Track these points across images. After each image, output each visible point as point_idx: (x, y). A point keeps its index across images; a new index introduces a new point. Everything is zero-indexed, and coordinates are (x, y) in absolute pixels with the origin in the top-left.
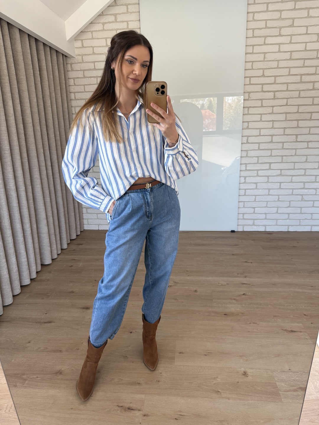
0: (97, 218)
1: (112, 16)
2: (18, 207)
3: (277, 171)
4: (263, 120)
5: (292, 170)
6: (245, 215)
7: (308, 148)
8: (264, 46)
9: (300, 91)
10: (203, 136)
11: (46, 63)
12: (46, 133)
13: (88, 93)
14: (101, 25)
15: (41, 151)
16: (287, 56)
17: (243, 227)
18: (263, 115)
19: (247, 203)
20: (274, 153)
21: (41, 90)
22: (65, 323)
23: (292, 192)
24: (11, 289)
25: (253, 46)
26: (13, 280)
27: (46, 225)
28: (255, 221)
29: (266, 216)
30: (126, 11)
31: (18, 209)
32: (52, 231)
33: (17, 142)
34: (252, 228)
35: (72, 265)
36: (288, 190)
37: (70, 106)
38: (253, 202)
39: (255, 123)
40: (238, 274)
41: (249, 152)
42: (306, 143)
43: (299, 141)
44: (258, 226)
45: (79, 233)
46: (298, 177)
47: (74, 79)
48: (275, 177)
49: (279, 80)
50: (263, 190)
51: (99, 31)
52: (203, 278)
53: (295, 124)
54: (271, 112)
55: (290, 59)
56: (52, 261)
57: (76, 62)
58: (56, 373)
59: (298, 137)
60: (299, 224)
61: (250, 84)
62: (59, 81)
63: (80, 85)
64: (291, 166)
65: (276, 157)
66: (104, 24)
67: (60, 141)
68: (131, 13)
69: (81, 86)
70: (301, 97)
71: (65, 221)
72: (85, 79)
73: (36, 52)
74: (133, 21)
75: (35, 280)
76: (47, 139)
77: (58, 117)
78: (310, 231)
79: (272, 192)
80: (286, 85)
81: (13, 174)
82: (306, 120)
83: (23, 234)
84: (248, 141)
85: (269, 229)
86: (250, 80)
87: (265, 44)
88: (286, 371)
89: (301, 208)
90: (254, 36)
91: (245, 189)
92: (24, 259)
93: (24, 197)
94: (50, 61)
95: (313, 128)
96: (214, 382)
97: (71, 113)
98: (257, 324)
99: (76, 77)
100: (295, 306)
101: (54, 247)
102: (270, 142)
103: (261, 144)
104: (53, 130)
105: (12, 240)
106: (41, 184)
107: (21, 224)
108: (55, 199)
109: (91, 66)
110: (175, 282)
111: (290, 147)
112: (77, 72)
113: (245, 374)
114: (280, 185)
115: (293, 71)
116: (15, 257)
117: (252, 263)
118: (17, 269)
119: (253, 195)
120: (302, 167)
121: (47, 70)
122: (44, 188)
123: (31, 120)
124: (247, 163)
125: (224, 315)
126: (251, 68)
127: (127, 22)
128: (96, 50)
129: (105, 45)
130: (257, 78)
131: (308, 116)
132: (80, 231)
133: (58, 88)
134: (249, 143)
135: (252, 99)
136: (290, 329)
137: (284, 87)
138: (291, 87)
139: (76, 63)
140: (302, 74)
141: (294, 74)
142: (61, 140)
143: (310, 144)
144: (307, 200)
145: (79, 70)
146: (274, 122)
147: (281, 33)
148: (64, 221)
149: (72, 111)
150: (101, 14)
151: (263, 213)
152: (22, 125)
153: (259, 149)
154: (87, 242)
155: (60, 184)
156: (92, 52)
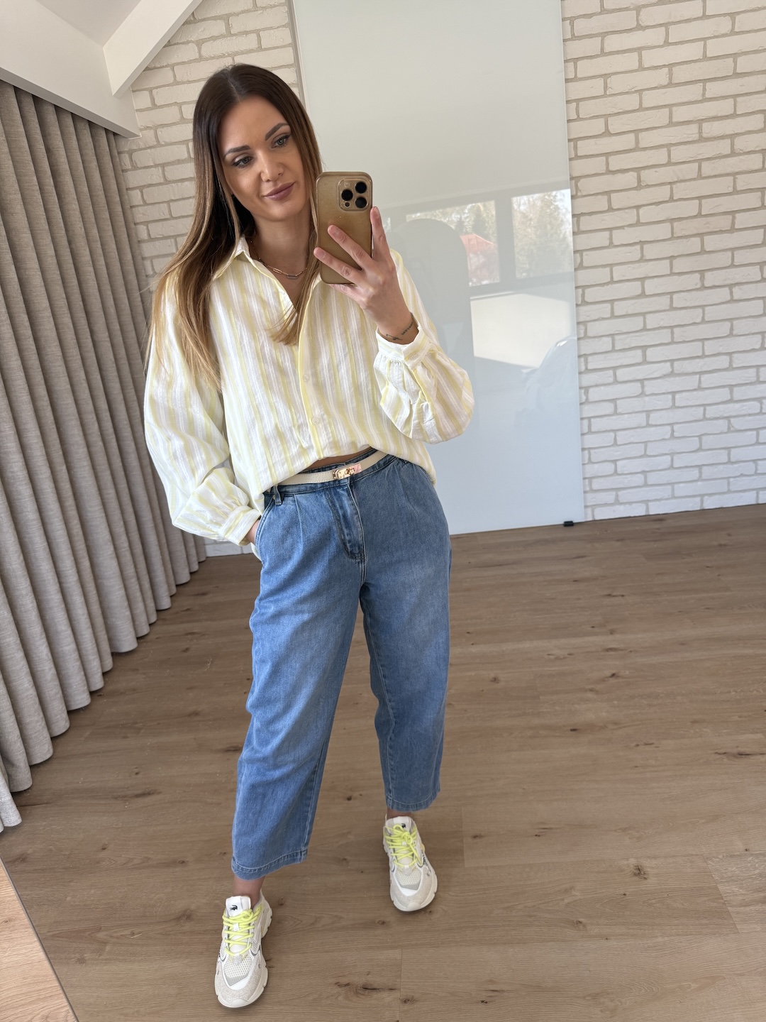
1: (218, 21)
2: (40, 521)
3: (662, 364)
4: (616, 243)
5: (697, 360)
6: (594, 480)
7: (732, 301)
8: (601, 58)
9: (700, 161)
10: (471, 298)
11: (67, 157)
12: (88, 330)
13: (182, 220)
14: (194, 47)
15: (81, 375)
16: (662, 77)
17: (593, 512)
18: (614, 232)
19: (596, 451)
20: (652, 321)
21: (62, 225)
22: (185, 792)
23: (704, 414)
24: (44, 723)
25: (576, 60)
26: (48, 698)
27: (114, 555)
28: (620, 493)
29: (646, 478)
30: (250, 6)
31: (40, 524)
32: (130, 570)
33: (17, 360)
34: (614, 511)
35: (187, 646)
36: (694, 408)
37: (140, 257)
38: (612, 448)
39: (597, 251)
40: (593, 627)
41: (589, 325)
42: (727, 289)
43: (709, 285)
44: (627, 506)
45: (195, 567)
46: (715, 374)
47: (141, 188)
48: (659, 380)
49: (647, 139)
50: (634, 415)
51: (190, 62)
52: (508, 647)
53: (695, 244)
54: (634, 220)
55: (668, 84)
56: (138, 643)
57: (143, 147)
58: (178, 919)
59: (706, 277)
60: (726, 490)
61: (577, 157)
62: (106, 196)
63: (159, 203)
64: (695, 349)
65: (657, 331)
66: (199, 43)
67: (123, 346)
68: (264, 8)
69: (162, 205)
70: (703, 176)
71: (159, 541)
72: (168, 186)
73: (38, 131)
74: (271, 28)
75: (99, 694)
76: (90, 345)
77: (111, 286)
78: (754, 502)
79: (654, 418)
80: (666, 149)
81: (17, 440)
82: (721, 232)
83: (58, 585)
84: (587, 299)
85: (655, 509)
86: (576, 148)
87: (603, 53)
88: (738, 853)
89: (728, 449)
90: (576, 35)
91: (589, 418)
92: (67, 646)
93: (52, 494)
94: (78, 151)
95: (741, 251)
96: (566, 901)
97: (143, 274)
98: (653, 746)
99: (145, 184)
100: (741, 691)
101: (139, 607)
102: (638, 297)
103: (616, 303)
104: (104, 320)
105: (32, 602)
106: (88, 458)
107: (51, 561)
108: (127, 490)
109: (181, 152)
111: (688, 304)
112: (148, 170)
113: (639, 872)
114: (674, 399)
115: (681, 114)
116: (46, 644)
117: (623, 596)
118: (53, 671)
119: (609, 429)
120: (721, 350)
121: (71, 173)
122: (98, 467)
123: (47, 301)
124: (588, 353)
125: (570, 732)
126: (575, 117)
127: (257, 32)
128: (187, 113)
130: (592, 141)
131: (725, 222)
132: (197, 563)
133: (104, 217)
134: (588, 303)
135: (584, 193)
136: (735, 751)
137: (661, 156)
138: (679, 154)
139: (141, 149)
140: (702, 120)
141: (682, 120)
142: (125, 343)
143: (735, 290)
144: (742, 429)
145: (151, 167)
146: (645, 246)
147: (640, 22)
148: (157, 543)
149: (145, 269)
150: (191, 20)
151: (639, 471)
152: (26, 316)
153: (613, 316)
154: (217, 587)
155: (135, 452)
156: (179, 116)
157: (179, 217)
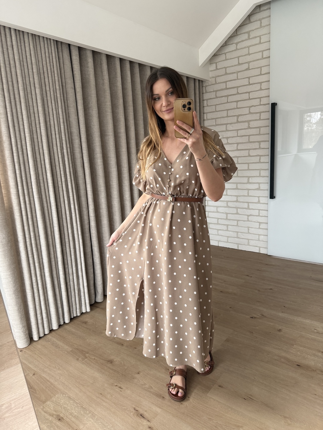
0: (217, 234)
1: (246, 34)
13: (218, 112)
14: (235, 45)
30: (259, 26)
47: (207, 100)
51: (232, 51)
57: (210, 84)
66: (237, 44)
68: (265, 26)
69: (213, 106)
72: (217, 99)
74: (266, 34)
99: (209, 98)
109: (223, 86)
110: (262, 315)
112: (211, 93)
125: (296, 366)
127: (260, 37)
128: (228, 71)
129: (237, 64)
139: (210, 85)
145: (212, 92)
150: (235, 35)
156: (225, 72)
157: (219, 111)
